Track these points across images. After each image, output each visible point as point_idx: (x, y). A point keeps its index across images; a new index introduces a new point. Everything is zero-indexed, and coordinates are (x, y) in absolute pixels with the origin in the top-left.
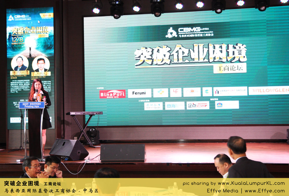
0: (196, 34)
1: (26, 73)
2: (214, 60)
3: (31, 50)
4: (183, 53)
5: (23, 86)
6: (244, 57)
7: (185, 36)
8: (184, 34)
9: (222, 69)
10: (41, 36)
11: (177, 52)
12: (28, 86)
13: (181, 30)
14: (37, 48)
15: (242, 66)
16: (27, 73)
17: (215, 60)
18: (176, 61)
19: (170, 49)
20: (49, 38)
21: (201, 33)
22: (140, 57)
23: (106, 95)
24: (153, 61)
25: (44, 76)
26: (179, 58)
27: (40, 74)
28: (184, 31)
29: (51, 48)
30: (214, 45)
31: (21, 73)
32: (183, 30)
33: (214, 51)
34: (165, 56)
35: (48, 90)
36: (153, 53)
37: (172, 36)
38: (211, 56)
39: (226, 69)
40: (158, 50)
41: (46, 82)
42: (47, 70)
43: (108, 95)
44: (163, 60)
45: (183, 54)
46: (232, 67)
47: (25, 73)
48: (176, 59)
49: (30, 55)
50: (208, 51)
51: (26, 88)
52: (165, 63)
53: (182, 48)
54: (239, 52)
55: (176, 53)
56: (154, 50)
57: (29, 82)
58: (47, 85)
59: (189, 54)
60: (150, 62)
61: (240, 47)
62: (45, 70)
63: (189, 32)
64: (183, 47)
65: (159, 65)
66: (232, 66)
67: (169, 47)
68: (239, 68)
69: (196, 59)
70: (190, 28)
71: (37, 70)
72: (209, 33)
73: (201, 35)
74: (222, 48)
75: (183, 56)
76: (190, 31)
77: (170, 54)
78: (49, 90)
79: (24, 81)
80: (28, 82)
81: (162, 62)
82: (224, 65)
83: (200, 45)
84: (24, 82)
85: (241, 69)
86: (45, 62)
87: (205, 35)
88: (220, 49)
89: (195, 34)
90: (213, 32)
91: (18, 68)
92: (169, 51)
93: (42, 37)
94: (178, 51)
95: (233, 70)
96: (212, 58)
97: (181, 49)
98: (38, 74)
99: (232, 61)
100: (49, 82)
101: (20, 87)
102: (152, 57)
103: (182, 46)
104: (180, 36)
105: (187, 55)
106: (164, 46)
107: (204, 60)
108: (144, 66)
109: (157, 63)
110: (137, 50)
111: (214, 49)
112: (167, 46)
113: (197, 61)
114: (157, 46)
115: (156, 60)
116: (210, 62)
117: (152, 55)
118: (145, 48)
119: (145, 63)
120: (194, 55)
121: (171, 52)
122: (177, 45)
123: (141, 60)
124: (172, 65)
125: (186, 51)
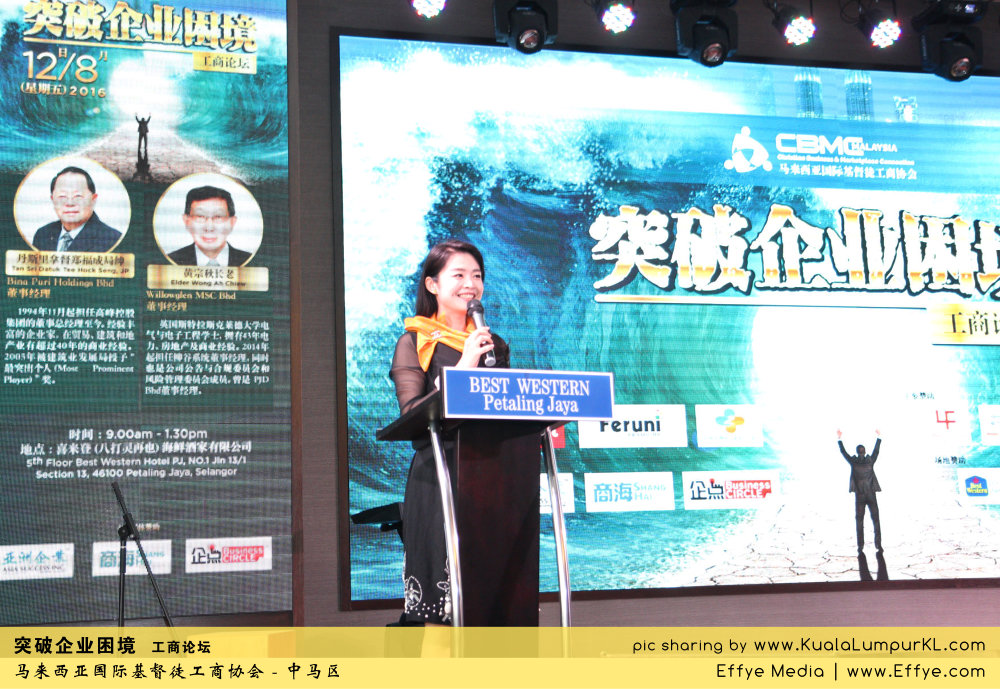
0: (848, 165)
1: (108, 267)
2: (926, 285)
3: (149, 135)
4: (802, 244)
5: (93, 346)
7: (806, 170)
8: (800, 163)
9: (962, 324)
10: (210, 61)
11: (777, 237)
12: (123, 347)
13: (785, 142)
14: (185, 129)
16: (117, 268)
17: (930, 286)
18: (773, 280)
19: (746, 225)
20: (259, 79)
21: (869, 165)
22: (614, 249)
24: (673, 276)
25: (230, 293)
26: (787, 267)
27: (203, 279)
28: (800, 149)
29: (275, 133)
30: (924, 220)
31: (81, 266)
32: (793, 143)
33: (923, 246)
34: (726, 255)
35: (252, 375)
36: (672, 239)
37: (752, 165)
38: (917, 266)
39: (978, 328)
40: (696, 222)
41: (239, 325)
42: (247, 255)
44: (718, 271)
45: (801, 251)
47: (103, 266)
48: (775, 271)
49: (143, 163)
50: (902, 239)
51: (114, 358)
52: (729, 286)
53: (794, 220)
55: (773, 243)
56: (676, 220)
57: (131, 324)
58: (248, 347)
59: (826, 253)
60: (661, 276)
62: (237, 257)
63: (819, 154)
64: (800, 217)
65: (703, 293)
67: (742, 216)
69: (854, 273)
70: (823, 138)
71: (186, 256)
72: (899, 167)
73: (870, 173)
74: (952, 235)
75: (802, 260)
76: (823, 152)
77: (749, 245)
78: (260, 374)
79: (100, 312)
80: (126, 320)
81: (714, 278)
82: (967, 308)
83: (868, 217)
84: (98, 323)
86: (231, 213)
87: (884, 173)
88: (950, 241)
89: (843, 165)
90: (912, 163)
91: (63, 232)
92: (741, 233)
93: (217, 68)
96: (918, 274)
97: (791, 226)
98: (189, 279)
99: (999, 295)
100: (260, 330)
101: (68, 351)
102: (671, 253)
103: (795, 213)
104: (785, 169)
105: (819, 256)
106: (721, 206)
107: (887, 281)
108: (636, 293)
109: (694, 286)
110: (601, 215)
111: (922, 234)
112: (730, 209)
113: (861, 284)
114: (690, 207)
115: (687, 269)
116: (914, 290)
117: (668, 246)
118: (637, 209)
119: (640, 284)
120: (848, 256)
121: (749, 236)
122: (775, 207)
123: (619, 267)
124: (757, 296)
125: (813, 237)
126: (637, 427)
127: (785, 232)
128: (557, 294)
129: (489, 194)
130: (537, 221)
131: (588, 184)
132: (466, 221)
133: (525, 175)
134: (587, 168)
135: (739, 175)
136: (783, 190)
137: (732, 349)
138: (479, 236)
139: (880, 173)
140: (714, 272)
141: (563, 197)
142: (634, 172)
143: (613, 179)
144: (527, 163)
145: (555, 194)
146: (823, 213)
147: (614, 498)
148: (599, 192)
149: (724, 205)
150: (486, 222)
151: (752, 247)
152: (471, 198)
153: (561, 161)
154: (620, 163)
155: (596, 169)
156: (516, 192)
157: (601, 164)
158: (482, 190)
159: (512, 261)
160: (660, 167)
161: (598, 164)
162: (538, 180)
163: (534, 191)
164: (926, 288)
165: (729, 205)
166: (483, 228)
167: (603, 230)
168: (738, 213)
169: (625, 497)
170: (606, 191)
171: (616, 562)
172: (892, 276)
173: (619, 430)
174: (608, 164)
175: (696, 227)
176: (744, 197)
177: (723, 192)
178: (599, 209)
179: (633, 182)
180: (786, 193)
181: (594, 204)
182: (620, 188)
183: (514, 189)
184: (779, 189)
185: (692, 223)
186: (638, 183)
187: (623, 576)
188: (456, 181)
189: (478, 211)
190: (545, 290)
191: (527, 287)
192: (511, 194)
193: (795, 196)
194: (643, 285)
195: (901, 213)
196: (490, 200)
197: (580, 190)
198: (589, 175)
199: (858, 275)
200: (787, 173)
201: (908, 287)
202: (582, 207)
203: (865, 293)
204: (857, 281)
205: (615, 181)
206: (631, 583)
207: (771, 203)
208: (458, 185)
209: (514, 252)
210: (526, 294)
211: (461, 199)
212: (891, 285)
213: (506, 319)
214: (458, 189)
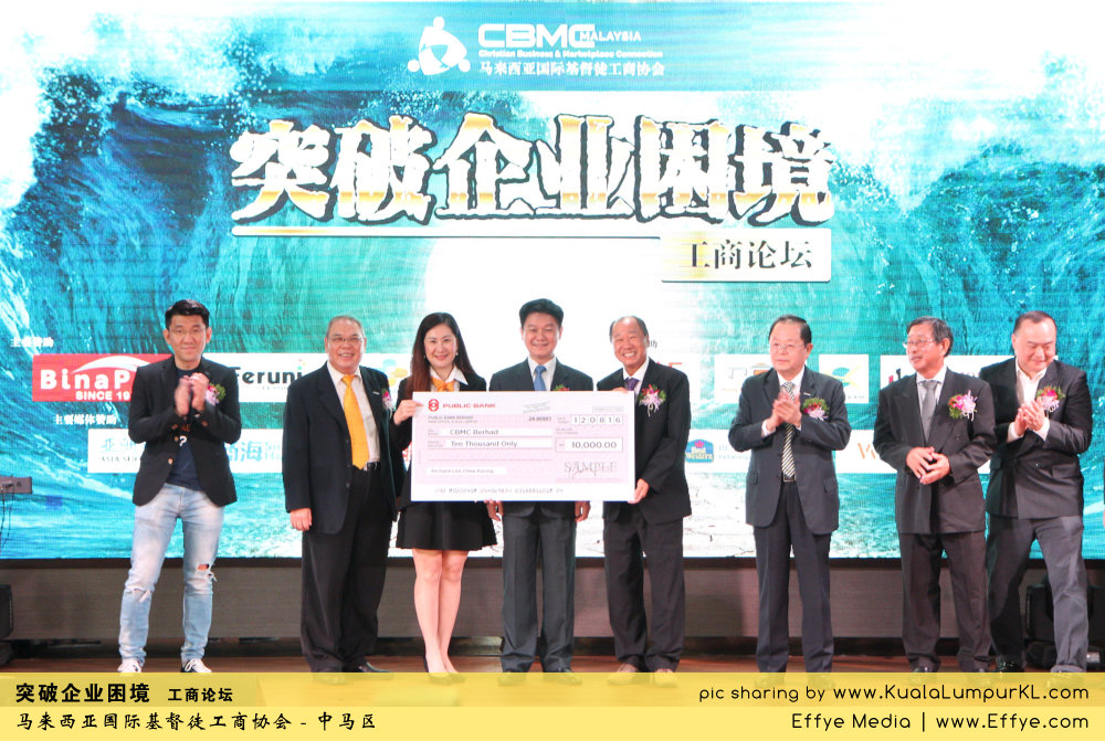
0: (572, 60)
2: (662, 208)
4: (501, 161)
6: (821, 197)
7: (515, 68)
8: (507, 60)
9: (706, 255)
11: (469, 154)
13: (490, 35)
15: (807, 247)
17: (669, 210)
18: (459, 206)
19: (428, 139)
21: (600, 60)
22: (260, 173)
23: (71, 382)
24: (330, 207)
26: (479, 189)
28: (509, 42)
30: (668, 126)
32: (501, 35)
33: (664, 160)
34: (400, 177)
36: (333, 158)
37: (444, 65)
38: (652, 185)
39: (727, 261)
40: (366, 139)
43: (82, 382)
44: (390, 195)
46: (755, 249)
48: (462, 195)
50: (636, 154)
52: (403, 213)
53: (494, 133)
54: (793, 170)
55: (464, 162)
56: (340, 136)
59: (533, 171)
60: (316, 204)
61: (800, 145)
63: (534, 48)
64: (501, 129)
65: (368, 223)
66: (758, 245)
67: (425, 129)
68: (793, 256)
69: (568, 195)
70: (541, 27)
72: (642, 60)
73: (601, 69)
74: (705, 145)
76: (541, 45)
77: (431, 163)
81: (383, 206)
82: (715, 236)
83: (592, 124)
85: (802, 261)
87: (620, 69)
88: (701, 152)
89: (565, 60)
90: (660, 54)
92: (422, 151)
94: (473, 150)
95: (765, 264)
96: (653, 195)
97: (490, 140)
99: (759, 219)
102: (330, 178)
103: (495, 123)
104: (487, 68)
105: (523, 176)
106: (399, 117)
107: (609, 206)
108: (284, 224)
109: (357, 215)
110: (246, 132)
111: (664, 145)
112: (411, 121)
113: (576, 209)
114: (359, 120)
115: (350, 194)
116: (645, 216)
117: (327, 168)
118: (291, 125)
119: (289, 212)
120: (561, 176)
121: (432, 153)
122: (469, 117)
123: (265, 194)
124: (436, 226)
125: (517, 152)
126: (274, 379)
127: (481, 147)
128: (187, 225)
129: (109, 110)
130: (166, 141)
131: (231, 95)
132: (80, 143)
133: (153, 86)
134: (231, 76)
135: (426, 77)
136: (482, 95)
137: (400, 290)
138: (95, 160)
139: (615, 70)
140: (383, 199)
141: (200, 113)
142: (289, 79)
143: (262, 89)
144: (156, 75)
145: (190, 109)
146: (533, 121)
147: (240, 457)
148: (245, 105)
149: (402, 116)
150: (104, 144)
151: (436, 167)
152: (87, 116)
153: (198, 68)
154: (273, 68)
155: (243, 77)
156: (142, 107)
157: (249, 71)
158: (100, 106)
159: (134, 189)
160: (324, 71)
161: (245, 71)
162: (170, 94)
163: (164, 106)
164: (663, 213)
165: (410, 116)
166: (100, 152)
167: (247, 151)
168: (421, 126)
169: (254, 457)
170: (253, 103)
171: (237, 527)
172: (617, 198)
173: (252, 382)
174: (259, 70)
175: (365, 145)
176: (429, 105)
177: (402, 101)
178: (244, 126)
179: (289, 91)
180: (485, 98)
181: (237, 119)
182: (271, 99)
183: (140, 104)
184: (477, 94)
185: (360, 139)
186: (296, 92)
187: (244, 542)
188: (69, 96)
189: (95, 131)
190: (171, 222)
191: (151, 219)
192: (136, 110)
193: (498, 102)
194: (293, 216)
195: (638, 119)
196: (110, 118)
197: (222, 103)
198: (233, 84)
199: (572, 197)
200: (489, 73)
201: (637, 213)
202: (223, 124)
203: (579, 220)
204: (571, 205)
205: (266, 90)
206: (253, 551)
207: (466, 112)
208: (72, 101)
209: (136, 178)
210: (148, 226)
211: (74, 117)
212: (617, 209)
213: (123, 256)
214: (71, 106)
